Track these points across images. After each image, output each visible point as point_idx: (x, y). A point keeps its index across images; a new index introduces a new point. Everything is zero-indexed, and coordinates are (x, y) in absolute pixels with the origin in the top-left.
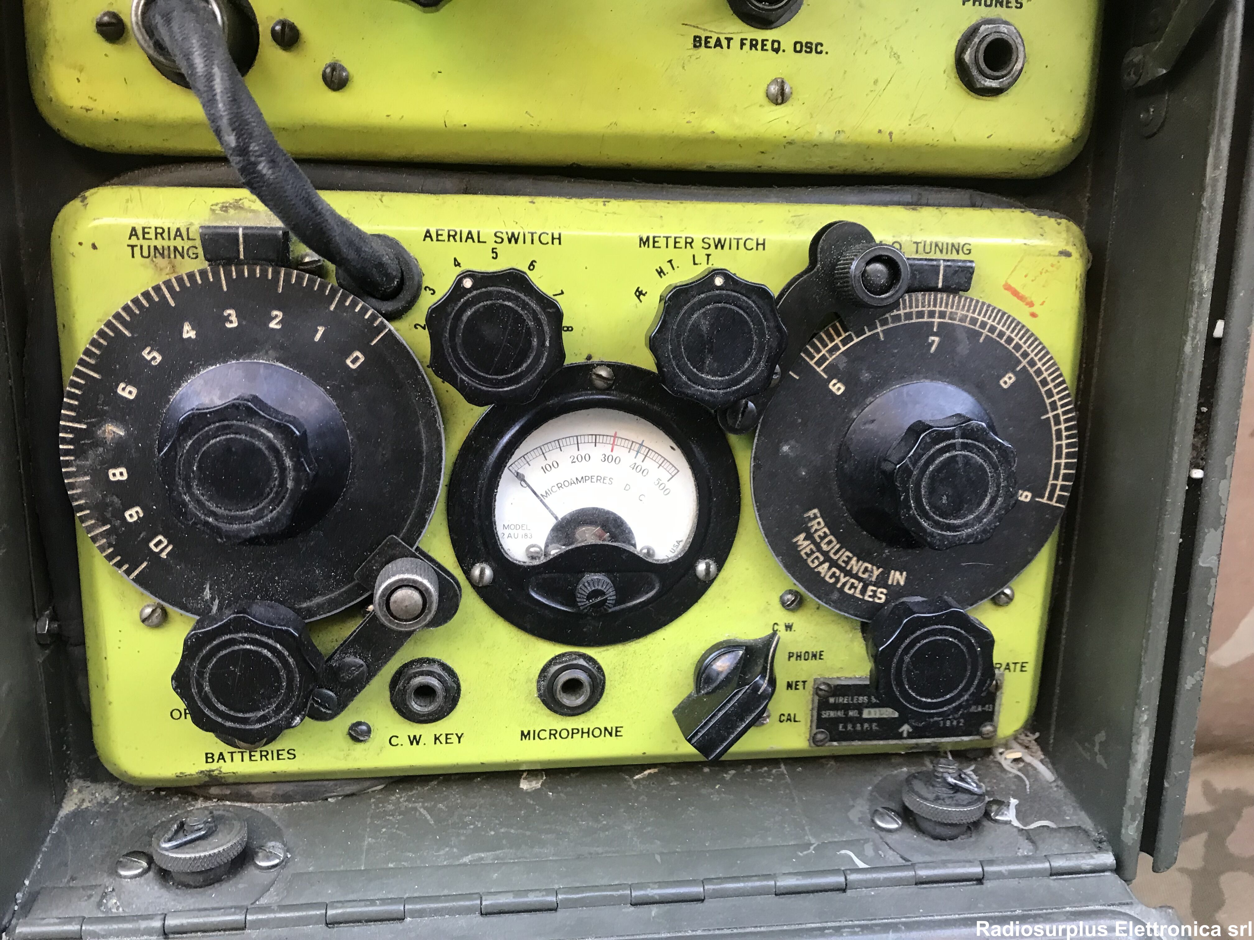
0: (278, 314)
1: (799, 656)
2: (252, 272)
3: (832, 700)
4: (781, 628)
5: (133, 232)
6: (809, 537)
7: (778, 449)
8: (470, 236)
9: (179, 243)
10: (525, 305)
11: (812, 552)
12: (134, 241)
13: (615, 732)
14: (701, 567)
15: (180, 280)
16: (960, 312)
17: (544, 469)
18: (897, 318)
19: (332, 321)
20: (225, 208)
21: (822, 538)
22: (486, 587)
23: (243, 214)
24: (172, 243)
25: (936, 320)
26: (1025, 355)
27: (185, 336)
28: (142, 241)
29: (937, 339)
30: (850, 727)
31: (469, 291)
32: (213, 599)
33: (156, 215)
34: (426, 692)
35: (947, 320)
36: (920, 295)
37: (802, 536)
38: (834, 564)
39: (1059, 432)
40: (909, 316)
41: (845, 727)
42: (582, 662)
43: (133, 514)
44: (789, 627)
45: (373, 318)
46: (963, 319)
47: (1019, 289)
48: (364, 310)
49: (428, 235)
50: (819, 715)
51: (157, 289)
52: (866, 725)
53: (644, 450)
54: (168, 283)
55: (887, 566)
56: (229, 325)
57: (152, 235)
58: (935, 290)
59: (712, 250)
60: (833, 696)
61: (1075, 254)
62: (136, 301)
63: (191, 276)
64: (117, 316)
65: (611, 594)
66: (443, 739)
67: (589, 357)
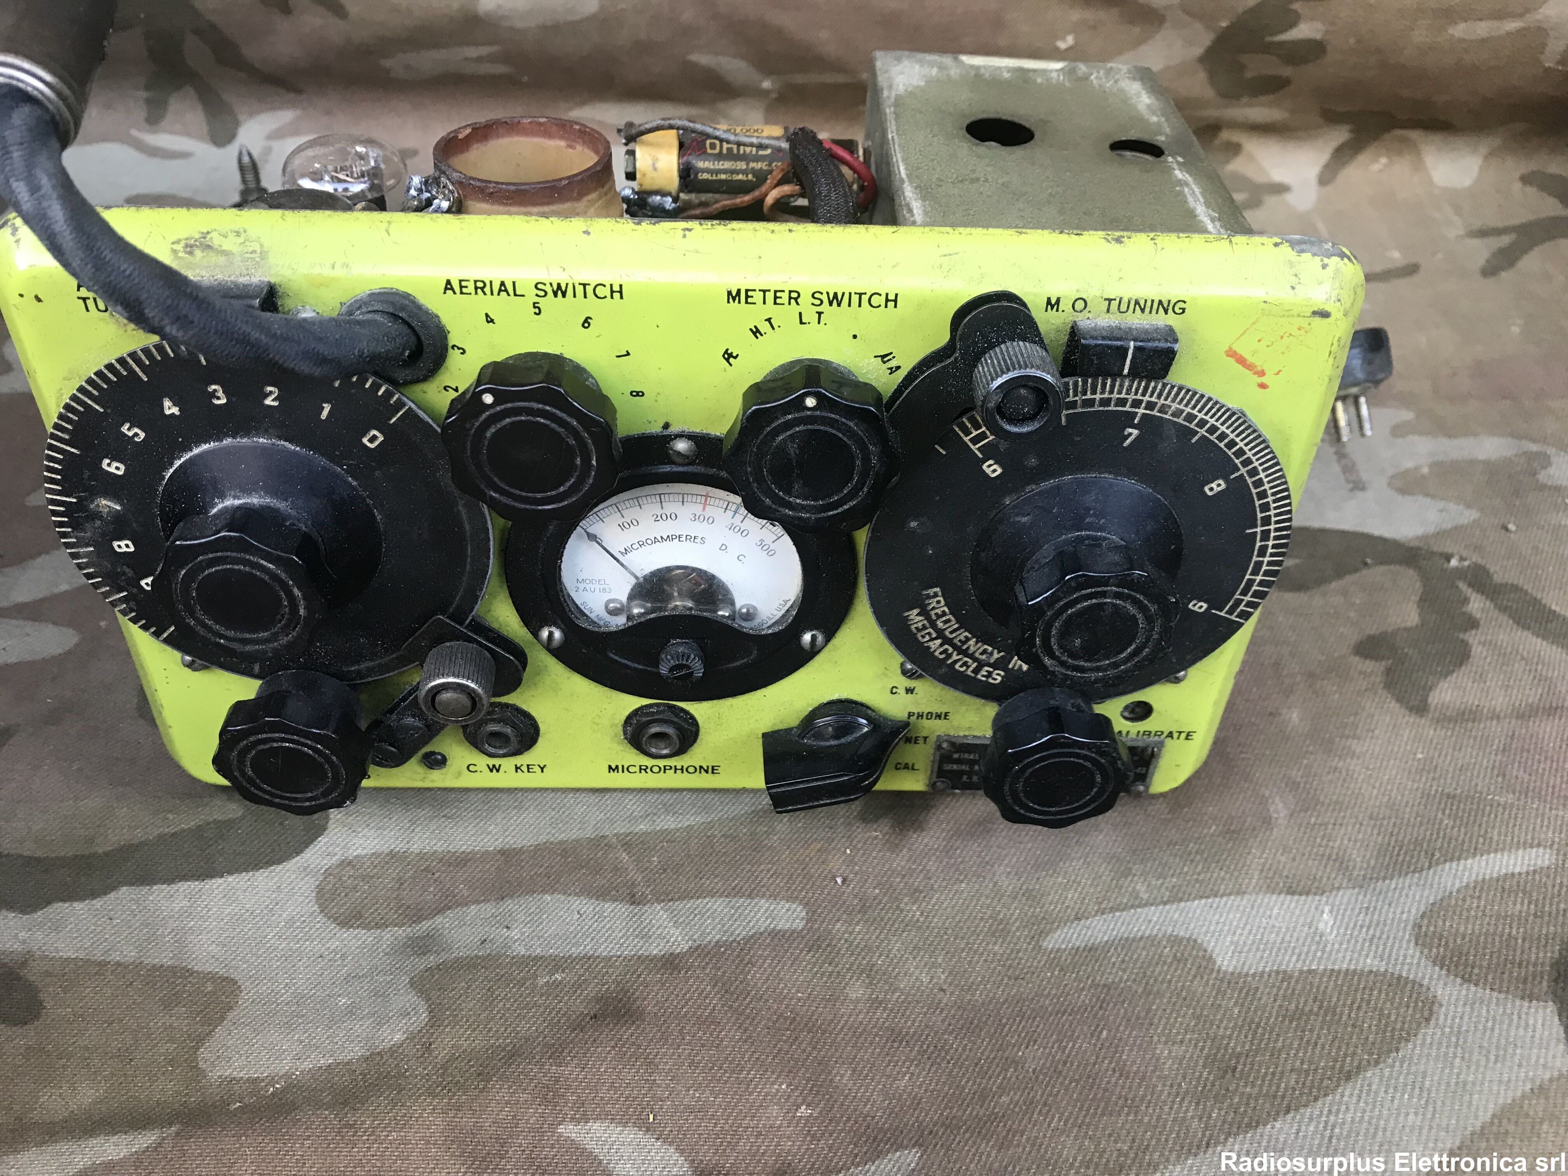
0: (272, 390)
1: (920, 716)
3: (956, 756)
4: (901, 691)
7: (903, 525)
8: (503, 288)
10: (563, 423)
11: (925, 628)
13: (711, 770)
14: (807, 637)
15: (147, 352)
17: (621, 527)
19: (339, 398)
20: (189, 248)
21: (939, 616)
22: (556, 646)
23: (213, 258)
27: (167, 412)
31: (491, 406)
34: (499, 738)
37: (916, 611)
38: (947, 641)
42: (672, 712)
44: (910, 690)
45: (388, 395)
47: (1247, 355)
48: (376, 387)
49: (448, 286)
50: (940, 767)
51: (122, 362)
54: (133, 355)
55: (1010, 652)
56: (216, 402)
58: (1121, 376)
59: (825, 307)
60: (957, 752)
61: (1339, 315)
62: (101, 374)
63: (160, 348)
64: (83, 390)
65: (698, 668)
66: (524, 768)
67: (666, 426)
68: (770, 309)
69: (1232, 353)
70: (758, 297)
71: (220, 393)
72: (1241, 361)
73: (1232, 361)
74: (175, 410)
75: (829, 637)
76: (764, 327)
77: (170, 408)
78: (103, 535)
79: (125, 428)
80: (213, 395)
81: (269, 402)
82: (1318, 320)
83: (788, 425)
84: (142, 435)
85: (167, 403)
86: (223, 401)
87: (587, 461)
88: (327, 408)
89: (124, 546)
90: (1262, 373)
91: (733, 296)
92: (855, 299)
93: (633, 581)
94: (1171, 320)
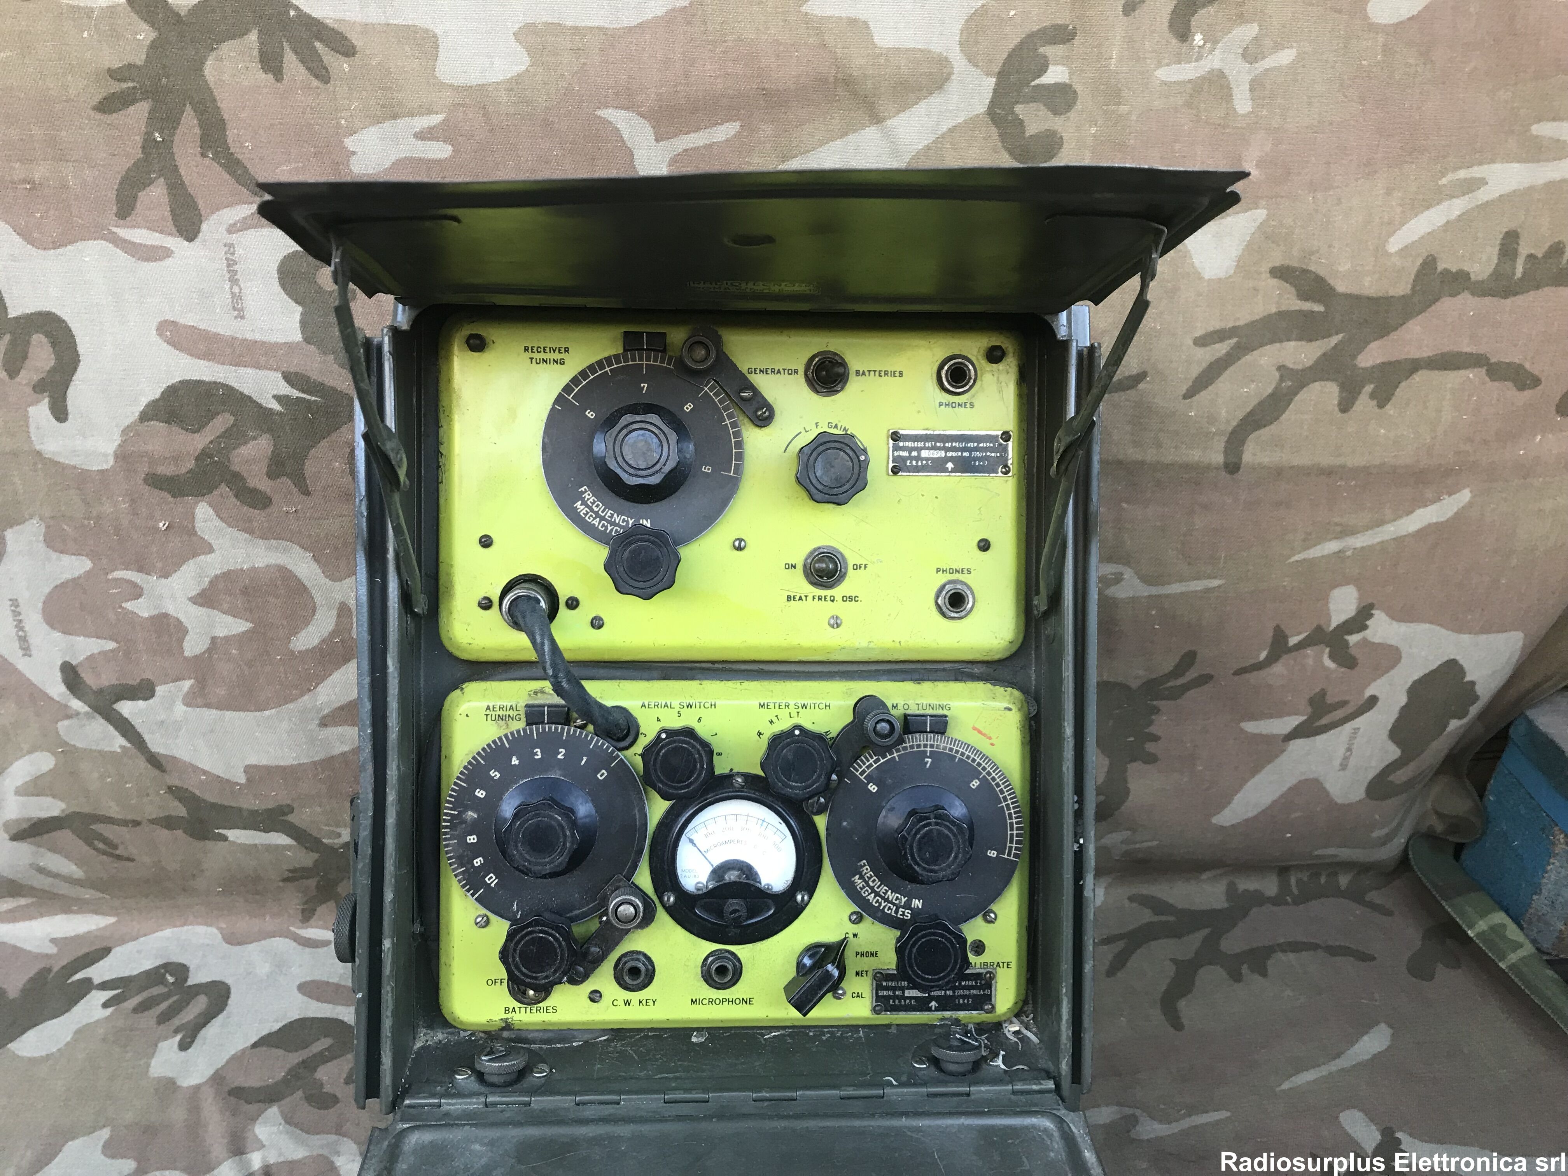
0: (563, 751)
1: (862, 955)
2: (550, 728)
3: (884, 984)
4: (851, 936)
5: (488, 708)
6: (862, 877)
7: (841, 823)
8: (666, 705)
9: (511, 713)
10: (694, 747)
11: (864, 887)
12: (488, 712)
13: (748, 1001)
14: (799, 897)
15: (512, 734)
16: (942, 745)
17: (706, 835)
18: (905, 748)
19: (590, 754)
20: (536, 693)
21: (869, 879)
22: (670, 906)
23: (546, 696)
24: (508, 713)
25: (928, 749)
26: (984, 769)
27: (513, 763)
28: (492, 712)
29: (930, 760)
30: (897, 1002)
31: (664, 739)
32: (518, 911)
33: (500, 698)
34: (634, 972)
35: (935, 749)
36: (917, 735)
37: (857, 877)
38: (877, 894)
39: (1010, 814)
40: (912, 747)
41: (894, 1002)
42: (727, 955)
43: (478, 862)
44: (855, 935)
45: (613, 752)
46: (945, 748)
47: (981, 729)
48: (608, 748)
49: (643, 705)
50: (877, 993)
51: (500, 739)
52: (908, 1001)
53: (765, 824)
54: (506, 736)
55: (910, 896)
56: (536, 757)
57: (497, 709)
58: (926, 732)
59: (800, 710)
60: (885, 981)
61: (1015, 709)
62: (489, 745)
63: (518, 731)
64: (479, 753)
65: (743, 913)
66: (644, 1002)
67: (731, 770)
68: (777, 711)
69: (975, 729)
70: (772, 706)
71: (539, 753)
72: (980, 732)
73: (976, 732)
74: (517, 762)
75: (810, 897)
76: (775, 719)
77: (515, 761)
78: (464, 833)
79: (491, 773)
80: (536, 754)
81: (560, 757)
82: (1007, 712)
83: (788, 744)
84: (498, 775)
85: (514, 758)
86: (540, 757)
87: (702, 767)
88: (585, 759)
89: (472, 839)
90: (990, 738)
91: (762, 706)
92: (812, 706)
93: (710, 869)
94: (945, 712)
